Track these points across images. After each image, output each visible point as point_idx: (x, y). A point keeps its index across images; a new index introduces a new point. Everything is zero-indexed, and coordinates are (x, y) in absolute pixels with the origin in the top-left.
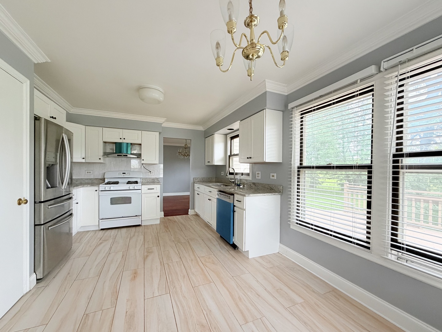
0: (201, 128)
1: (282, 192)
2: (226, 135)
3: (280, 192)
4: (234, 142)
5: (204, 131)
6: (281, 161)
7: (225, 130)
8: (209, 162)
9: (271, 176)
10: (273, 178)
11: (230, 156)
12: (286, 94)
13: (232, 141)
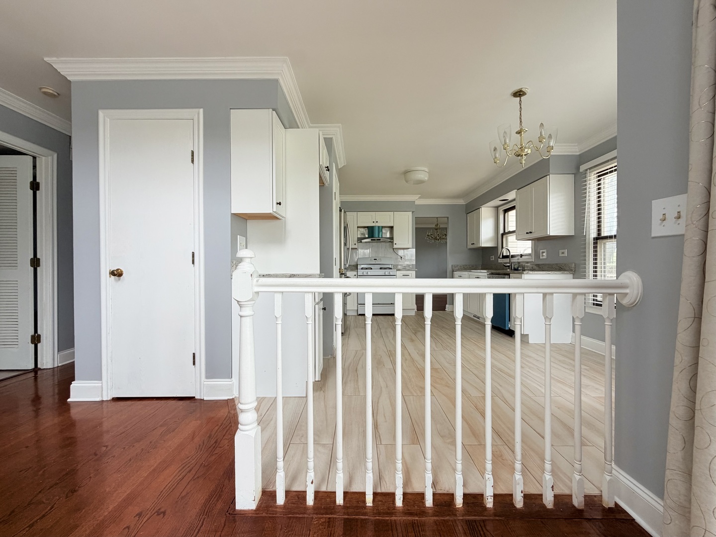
0: (462, 202)
1: (575, 271)
2: (497, 208)
3: (572, 270)
4: (509, 215)
5: (466, 205)
6: (573, 234)
7: (496, 202)
8: (473, 244)
9: (560, 253)
10: (563, 255)
11: (503, 235)
12: (578, 154)
13: (506, 214)
